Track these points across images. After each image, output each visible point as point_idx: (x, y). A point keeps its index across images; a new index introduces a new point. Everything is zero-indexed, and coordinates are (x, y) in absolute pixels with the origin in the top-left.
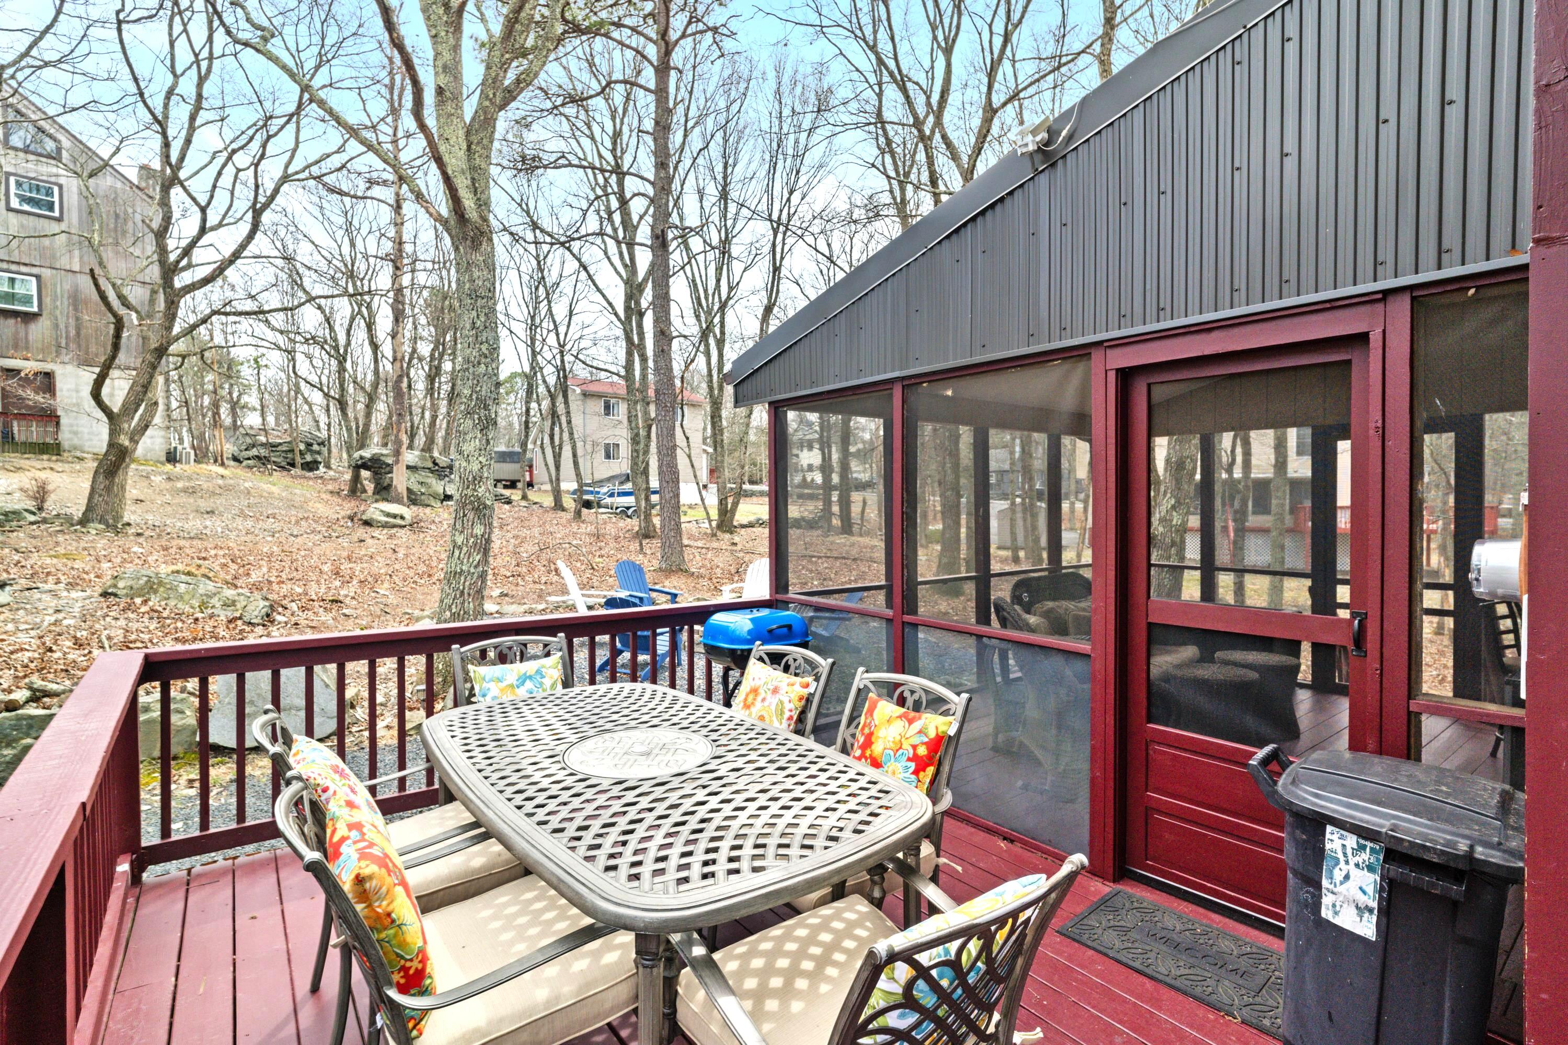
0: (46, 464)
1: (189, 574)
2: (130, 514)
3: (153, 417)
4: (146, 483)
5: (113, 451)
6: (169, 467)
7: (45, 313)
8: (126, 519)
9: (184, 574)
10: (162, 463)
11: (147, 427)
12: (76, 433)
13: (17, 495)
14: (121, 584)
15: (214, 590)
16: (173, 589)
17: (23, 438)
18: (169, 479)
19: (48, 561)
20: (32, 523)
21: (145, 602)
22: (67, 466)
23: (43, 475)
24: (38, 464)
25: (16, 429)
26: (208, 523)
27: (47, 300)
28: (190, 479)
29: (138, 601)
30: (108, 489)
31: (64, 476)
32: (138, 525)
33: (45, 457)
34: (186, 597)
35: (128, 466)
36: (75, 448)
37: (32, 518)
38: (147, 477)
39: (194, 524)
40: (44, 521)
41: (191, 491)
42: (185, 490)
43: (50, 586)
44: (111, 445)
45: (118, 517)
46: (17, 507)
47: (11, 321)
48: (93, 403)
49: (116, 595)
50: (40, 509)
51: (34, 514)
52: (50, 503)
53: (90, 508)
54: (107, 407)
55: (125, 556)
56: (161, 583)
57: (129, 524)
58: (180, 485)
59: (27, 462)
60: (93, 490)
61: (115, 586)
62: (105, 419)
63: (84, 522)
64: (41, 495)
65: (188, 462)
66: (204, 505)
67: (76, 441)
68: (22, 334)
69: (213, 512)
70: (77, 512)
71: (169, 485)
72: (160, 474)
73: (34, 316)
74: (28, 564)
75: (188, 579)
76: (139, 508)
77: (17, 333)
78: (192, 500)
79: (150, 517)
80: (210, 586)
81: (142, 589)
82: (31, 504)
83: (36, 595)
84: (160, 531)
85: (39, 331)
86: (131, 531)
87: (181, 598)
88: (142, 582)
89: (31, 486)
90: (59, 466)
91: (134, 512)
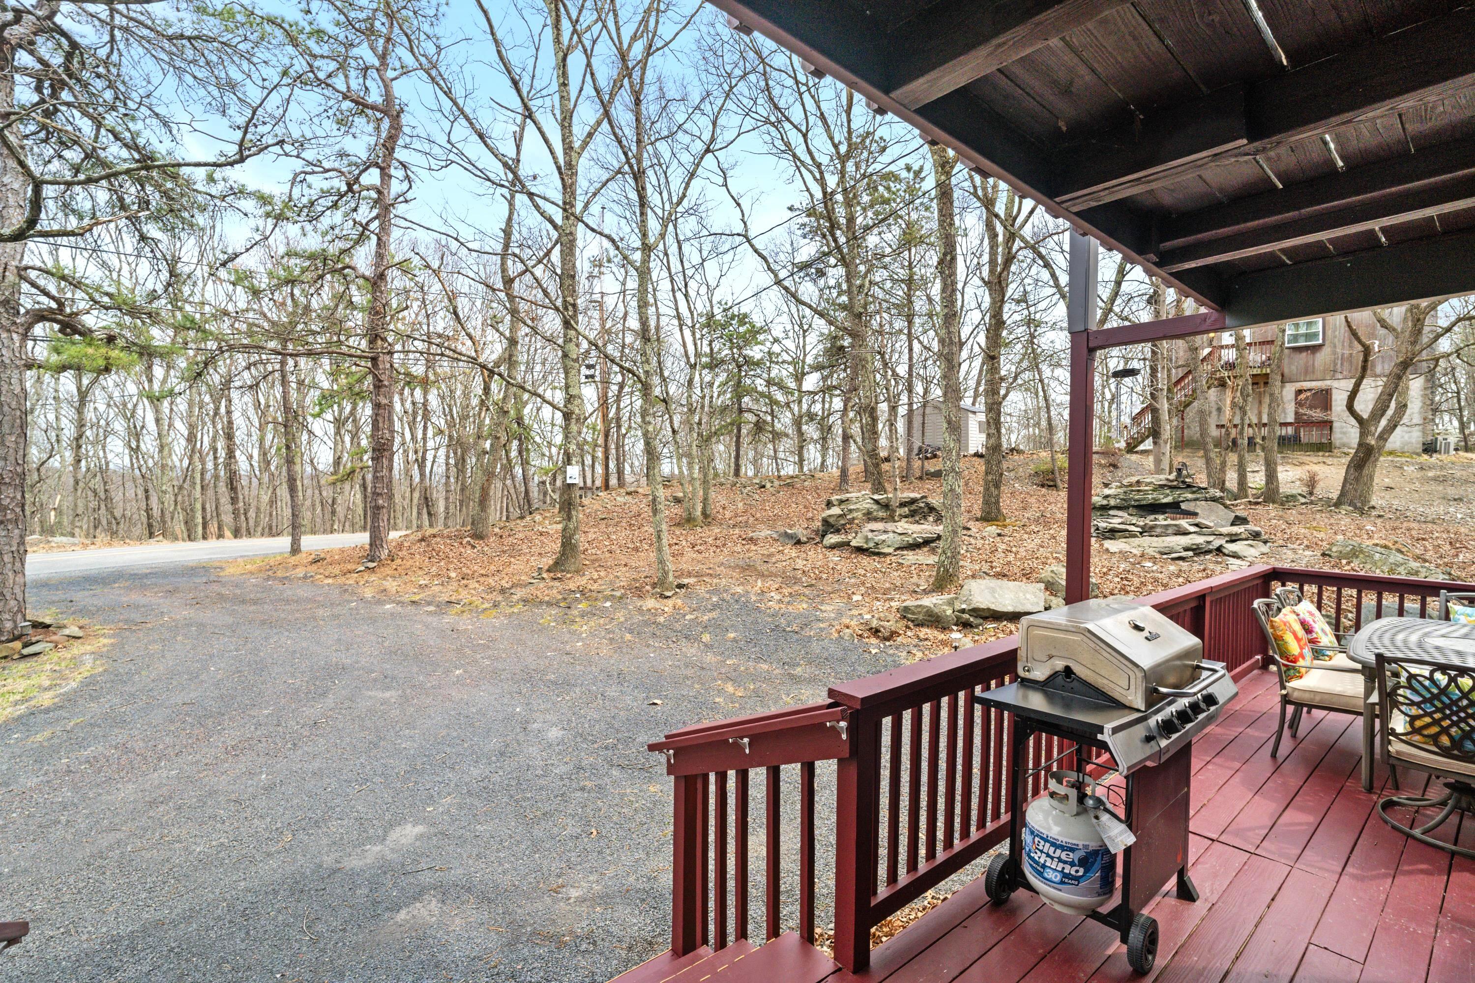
0: (1321, 459)
1: (1386, 547)
2: (1375, 500)
3: (1401, 418)
4: (1398, 473)
5: (1363, 449)
6: (1426, 457)
7: (1327, 343)
8: (1373, 503)
9: (1382, 547)
10: (1418, 454)
11: (1395, 426)
12: (1345, 433)
13: (1298, 483)
14: (1334, 549)
15: (1402, 561)
16: (1371, 556)
17: (1306, 441)
18: (1422, 468)
19: (1303, 531)
20: (1303, 504)
21: (1348, 563)
22: (1335, 460)
23: (1315, 468)
24: (1315, 459)
25: (1302, 434)
26: (1451, 509)
27: (1329, 333)
28: (1442, 468)
29: (1344, 562)
30: (1357, 479)
31: (1332, 468)
32: (1382, 508)
33: (1321, 454)
34: (1379, 564)
35: (1377, 460)
36: (1344, 445)
37: (1303, 500)
38: (1401, 468)
39: (1438, 509)
40: (1312, 503)
41: (1441, 480)
42: (1435, 479)
43: (1295, 546)
44: (1360, 445)
45: (1365, 501)
46: (1294, 492)
47: (1304, 354)
48: (1347, 413)
49: (1330, 556)
50: (1311, 493)
51: (1305, 497)
52: (1319, 491)
53: (1343, 494)
54: (1358, 415)
55: (1358, 532)
56: (1361, 552)
57: (1374, 508)
58: (1431, 474)
59: (1308, 458)
60: (1345, 479)
61: (1330, 550)
62: (1357, 425)
63: (1338, 504)
64: (1312, 483)
65: (1447, 451)
66: (1452, 492)
67: (1345, 440)
68: (1311, 363)
69: (1461, 499)
70: (1335, 495)
71: (1419, 474)
72: (1413, 464)
73: (1320, 346)
74: (1288, 531)
75: (1382, 550)
76: (1388, 495)
77: (1307, 362)
78: (1441, 488)
79: (1395, 502)
80: (1399, 557)
81: (1348, 553)
82: (1304, 490)
83: (1284, 550)
84: (1401, 515)
85: (1322, 358)
86: (1374, 513)
87: (1375, 563)
88: (1348, 549)
89: (1306, 476)
90: (1329, 461)
91: (1383, 498)
